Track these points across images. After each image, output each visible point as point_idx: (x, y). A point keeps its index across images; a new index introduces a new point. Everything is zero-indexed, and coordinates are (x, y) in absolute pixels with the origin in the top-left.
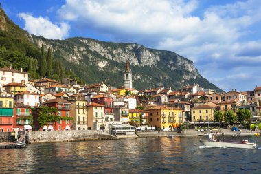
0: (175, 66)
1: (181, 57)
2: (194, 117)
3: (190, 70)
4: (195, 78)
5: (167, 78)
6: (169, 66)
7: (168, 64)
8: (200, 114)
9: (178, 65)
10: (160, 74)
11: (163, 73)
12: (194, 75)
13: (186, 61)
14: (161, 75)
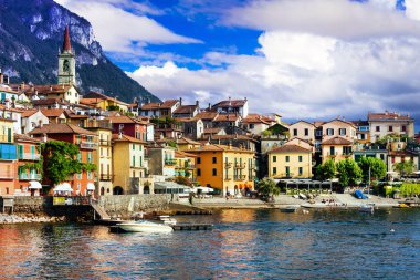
0: (47, 30)
1: (63, 10)
2: (275, 169)
3: (84, 42)
4: (95, 63)
5: (27, 58)
6: (32, 28)
7: (28, 23)
8: (287, 164)
9: (53, 28)
10: (10, 47)
11: (16, 44)
12: (92, 55)
13: (73, 21)
14: (14, 49)
